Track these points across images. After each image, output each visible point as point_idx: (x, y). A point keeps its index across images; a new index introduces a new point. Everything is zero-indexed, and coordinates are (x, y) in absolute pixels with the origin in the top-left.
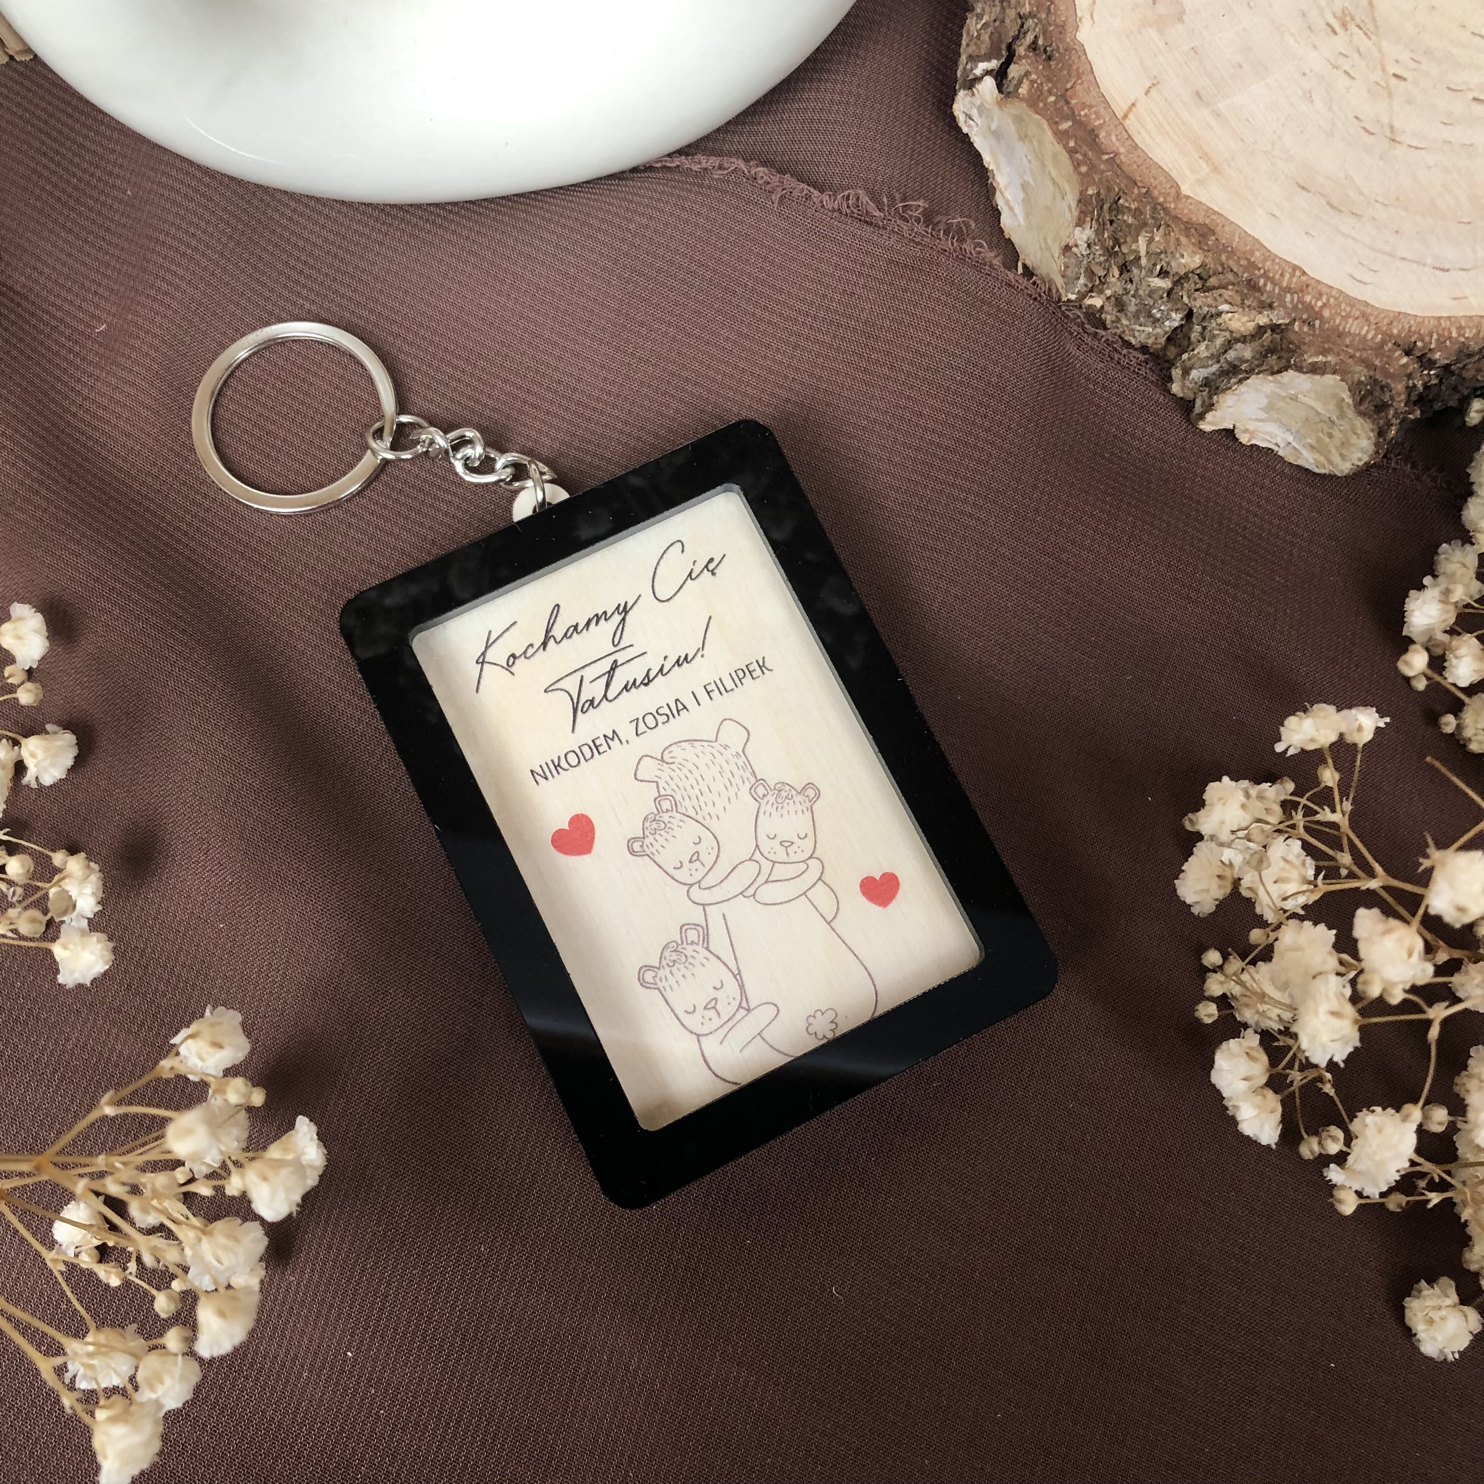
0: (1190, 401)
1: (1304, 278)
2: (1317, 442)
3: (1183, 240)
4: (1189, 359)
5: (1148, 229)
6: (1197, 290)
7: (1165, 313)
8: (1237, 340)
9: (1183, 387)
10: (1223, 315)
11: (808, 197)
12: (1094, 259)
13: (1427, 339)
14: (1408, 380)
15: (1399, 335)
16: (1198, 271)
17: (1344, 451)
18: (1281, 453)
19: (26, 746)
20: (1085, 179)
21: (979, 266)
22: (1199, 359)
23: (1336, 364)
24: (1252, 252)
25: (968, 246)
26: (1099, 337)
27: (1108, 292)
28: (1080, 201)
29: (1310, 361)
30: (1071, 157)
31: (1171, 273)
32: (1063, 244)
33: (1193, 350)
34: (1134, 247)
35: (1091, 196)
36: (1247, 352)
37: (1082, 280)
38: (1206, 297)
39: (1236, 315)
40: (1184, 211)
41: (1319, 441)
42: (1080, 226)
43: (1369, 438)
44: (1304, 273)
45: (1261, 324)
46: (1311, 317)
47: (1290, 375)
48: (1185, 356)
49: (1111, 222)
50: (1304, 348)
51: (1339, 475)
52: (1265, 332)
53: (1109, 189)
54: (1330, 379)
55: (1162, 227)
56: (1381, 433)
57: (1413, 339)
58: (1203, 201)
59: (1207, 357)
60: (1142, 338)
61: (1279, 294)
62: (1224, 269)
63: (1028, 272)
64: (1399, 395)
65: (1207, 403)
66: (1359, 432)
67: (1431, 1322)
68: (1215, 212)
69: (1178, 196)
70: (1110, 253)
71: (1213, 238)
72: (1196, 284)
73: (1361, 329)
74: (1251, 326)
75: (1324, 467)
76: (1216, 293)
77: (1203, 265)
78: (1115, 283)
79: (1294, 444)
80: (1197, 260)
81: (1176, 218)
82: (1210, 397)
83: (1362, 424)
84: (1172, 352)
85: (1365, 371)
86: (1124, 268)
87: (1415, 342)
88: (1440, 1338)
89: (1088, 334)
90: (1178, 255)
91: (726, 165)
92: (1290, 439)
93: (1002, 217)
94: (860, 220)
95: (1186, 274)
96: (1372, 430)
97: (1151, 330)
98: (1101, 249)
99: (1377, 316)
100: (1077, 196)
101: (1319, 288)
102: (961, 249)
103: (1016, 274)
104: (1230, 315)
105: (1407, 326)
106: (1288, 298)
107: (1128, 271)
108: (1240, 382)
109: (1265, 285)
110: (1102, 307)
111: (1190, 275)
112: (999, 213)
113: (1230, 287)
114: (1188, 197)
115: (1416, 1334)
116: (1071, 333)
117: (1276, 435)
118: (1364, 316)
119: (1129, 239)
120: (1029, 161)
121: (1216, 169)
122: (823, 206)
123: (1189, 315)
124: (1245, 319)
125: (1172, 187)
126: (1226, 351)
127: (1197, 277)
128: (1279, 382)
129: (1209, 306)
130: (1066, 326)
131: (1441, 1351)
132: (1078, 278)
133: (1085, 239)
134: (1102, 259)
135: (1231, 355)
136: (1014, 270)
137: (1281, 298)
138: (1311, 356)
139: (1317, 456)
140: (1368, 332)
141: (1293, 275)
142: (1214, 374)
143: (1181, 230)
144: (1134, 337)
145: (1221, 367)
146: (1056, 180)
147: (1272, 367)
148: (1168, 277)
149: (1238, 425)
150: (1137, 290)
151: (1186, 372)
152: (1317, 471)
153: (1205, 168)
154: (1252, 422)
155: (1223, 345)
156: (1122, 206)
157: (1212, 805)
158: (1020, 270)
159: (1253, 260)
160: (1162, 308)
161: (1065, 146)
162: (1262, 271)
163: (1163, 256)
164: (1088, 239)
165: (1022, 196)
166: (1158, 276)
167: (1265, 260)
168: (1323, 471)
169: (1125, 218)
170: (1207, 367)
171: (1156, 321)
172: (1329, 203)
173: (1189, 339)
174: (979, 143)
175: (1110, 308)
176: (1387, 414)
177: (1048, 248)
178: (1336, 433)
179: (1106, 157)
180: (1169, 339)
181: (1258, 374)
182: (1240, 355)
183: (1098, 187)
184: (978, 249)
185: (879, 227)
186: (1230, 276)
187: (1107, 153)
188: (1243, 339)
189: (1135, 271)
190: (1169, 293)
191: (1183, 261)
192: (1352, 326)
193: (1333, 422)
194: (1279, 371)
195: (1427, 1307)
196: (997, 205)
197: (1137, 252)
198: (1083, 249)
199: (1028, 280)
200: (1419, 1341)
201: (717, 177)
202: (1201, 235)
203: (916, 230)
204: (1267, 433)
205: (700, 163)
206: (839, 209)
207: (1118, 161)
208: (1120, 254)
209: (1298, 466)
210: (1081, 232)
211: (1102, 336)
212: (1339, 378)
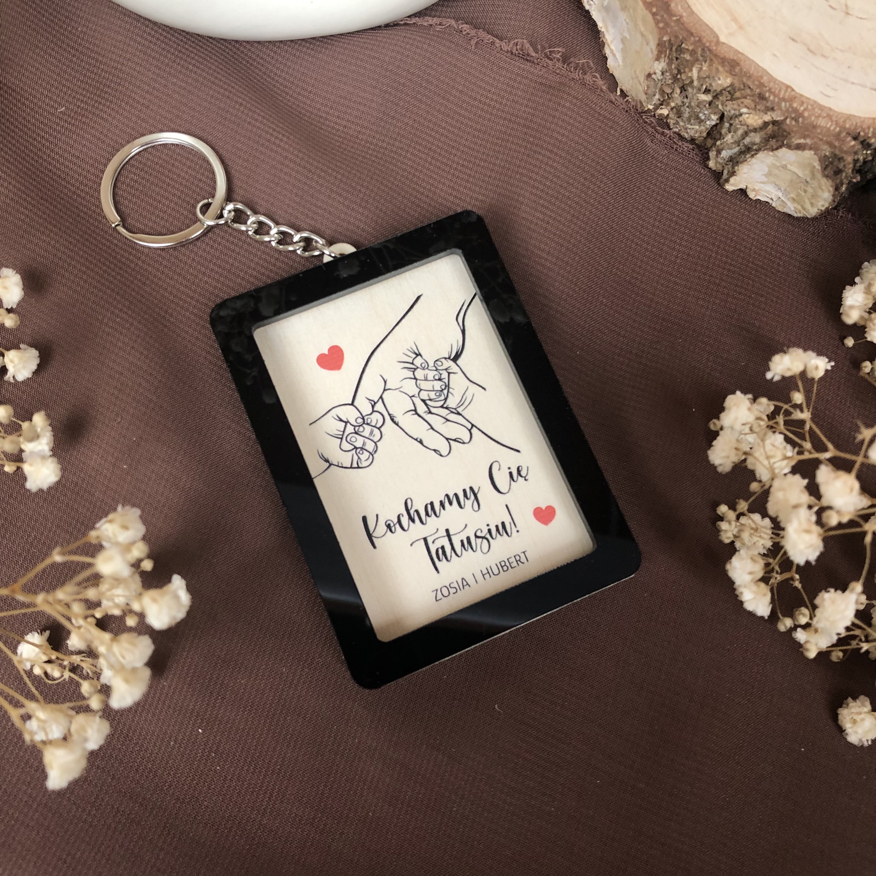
0: (720, 173)
1: (793, 93)
2: (797, 196)
3: (721, 69)
4: (721, 144)
5: (699, 62)
6: (727, 100)
7: (707, 116)
8: (751, 131)
9: (717, 162)
10: (743, 115)
11: (493, 43)
12: (665, 82)
13: (867, 131)
14: (854, 156)
15: (849, 128)
16: (729, 89)
17: (813, 201)
18: (774, 205)
19: (8, 356)
20: (662, 31)
21: (594, 88)
22: (727, 144)
23: (812, 144)
24: (762, 77)
25: (588, 78)
26: (665, 135)
27: (673, 104)
28: (658, 45)
29: (796, 142)
30: (653, 18)
31: (712, 90)
32: (647, 73)
33: (724, 139)
34: (690, 75)
35: (665, 42)
36: (756, 138)
37: (657, 96)
38: (733, 104)
39: (751, 115)
40: (722, 51)
41: (798, 195)
42: (658, 60)
43: (829, 191)
44: (793, 90)
45: (766, 121)
46: (797, 116)
47: (784, 151)
48: (718, 143)
49: (677, 59)
50: (793, 134)
51: (809, 217)
52: (769, 125)
53: (676, 37)
54: (808, 154)
55: (708, 62)
56: (837, 189)
57: (858, 131)
58: (733, 45)
59: (732, 143)
60: (692, 133)
61: (778, 102)
62: (744, 86)
63: (624, 94)
64: (849, 164)
65: (731, 172)
66: (824, 188)
67: (854, 722)
68: (740, 53)
69: (718, 42)
70: (675, 79)
71: (738, 68)
72: (727, 97)
73: (827, 123)
74: (760, 122)
75: (800, 212)
76: (739, 101)
77: (732, 85)
78: (677, 98)
79: (783, 198)
80: (729, 81)
81: (716, 56)
82: (733, 168)
83: (826, 183)
84: (709, 142)
85: (829, 149)
86: (683, 89)
87: (859, 133)
88: (860, 731)
89: (658, 133)
90: (717, 79)
91: (444, 24)
92: (780, 195)
93: (608, 60)
94: (524, 59)
95: (721, 91)
96: (832, 186)
97: (697, 127)
98: (670, 75)
99: (837, 117)
100: (657, 42)
101: (803, 100)
102: (584, 78)
103: (616, 95)
104: (747, 115)
105: (854, 123)
106: (783, 104)
107: (685, 90)
108: (752, 156)
109: (769, 97)
110: (668, 115)
111: (723, 92)
112: (607, 59)
113: (748, 97)
114: (724, 43)
115: (845, 730)
116: (648, 132)
117: (772, 193)
118: (829, 116)
119: (687, 70)
120: (627, 23)
121: (741, 27)
122: (501, 49)
123: (722, 117)
124: (756, 117)
125: (714, 37)
126: (744, 138)
127: (727, 93)
128: (777, 156)
129: (735, 110)
130: (645, 128)
131: (860, 740)
132: (655, 95)
133: (660, 69)
134: (670, 81)
135: (747, 140)
136: (615, 93)
137: (779, 104)
138: (796, 140)
139: (796, 205)
140: (831, 126)
141: (786, 91)
142: (735, 154)
143: (719, 63)
144: (687, 133)
145: (741, 149)
146: (644, 33)
147: (772, 146)
148: (709, 93)
149: (749, 186)
150: (690, 103)
151: (719, 152)
152: (795, 215)
153: (734, 26)
154: (758, 184)
155: (742, 135)
156: (684, 48)
157: (730, 409)
158: (619, 93)
159: (762, 81)
160: (706, 112)
161: (650, 11)
162: (768, 88)
163: (707, 80)
164: (663, 69)
165: (621, 46)
166: (703, 93)
167: (769, 82)
168: (799, 215)
169: (685, 56)
170: (731, 149)
171: (701, 122)
172: (809, 49)
173: (721, 133)
174: (595, 15)
175: (673, 115)
176: (841, 176)
177: (637, 77)
178: (810, 190)
179: (675, 18)
180: (709, 134)
181: (764, 150)
182: (753, 141)
183: (670, 36)
184: (594, 79)
185: (535, 63)
186: (748, 91)
187: (675, 16)
188: (755, 130)
189: (690, 90)
190: (710, 103)
191: (720, 82)
192: (822, 122)
193: (807, 182)
194: (777, 149)
195: (852, 713)
196: (605, 54)
197: (691, 77)
198: (659, 76)
199: (623, 99)
200: (847, 734)
201: (438, 29)
202: (731, 66)
203: (557, 66)
204: (767, 191)
205: (428, 21)
206: (511, 51)
207: (682, 21)
208: (680, 80)
209: (784, 213)
210: (658, 65)
211: (667, 134)
212: (813, 153)
